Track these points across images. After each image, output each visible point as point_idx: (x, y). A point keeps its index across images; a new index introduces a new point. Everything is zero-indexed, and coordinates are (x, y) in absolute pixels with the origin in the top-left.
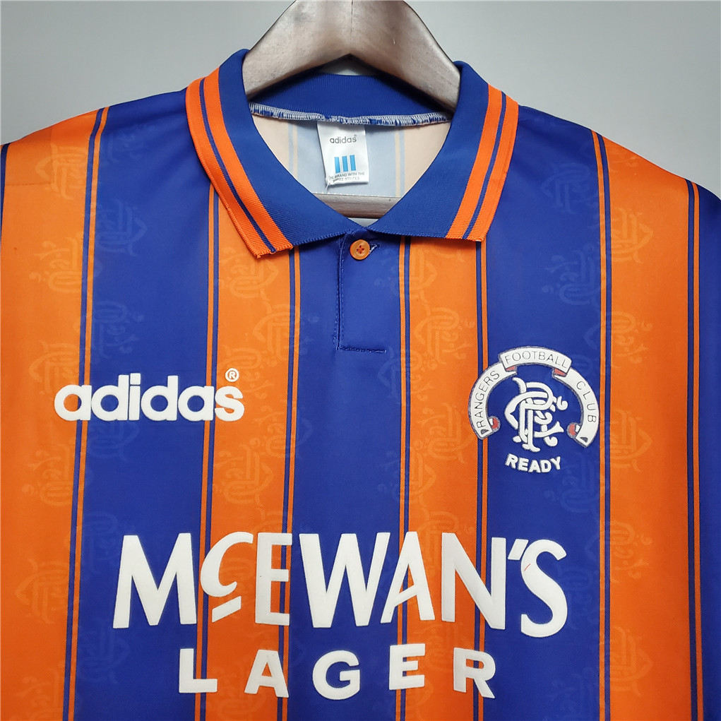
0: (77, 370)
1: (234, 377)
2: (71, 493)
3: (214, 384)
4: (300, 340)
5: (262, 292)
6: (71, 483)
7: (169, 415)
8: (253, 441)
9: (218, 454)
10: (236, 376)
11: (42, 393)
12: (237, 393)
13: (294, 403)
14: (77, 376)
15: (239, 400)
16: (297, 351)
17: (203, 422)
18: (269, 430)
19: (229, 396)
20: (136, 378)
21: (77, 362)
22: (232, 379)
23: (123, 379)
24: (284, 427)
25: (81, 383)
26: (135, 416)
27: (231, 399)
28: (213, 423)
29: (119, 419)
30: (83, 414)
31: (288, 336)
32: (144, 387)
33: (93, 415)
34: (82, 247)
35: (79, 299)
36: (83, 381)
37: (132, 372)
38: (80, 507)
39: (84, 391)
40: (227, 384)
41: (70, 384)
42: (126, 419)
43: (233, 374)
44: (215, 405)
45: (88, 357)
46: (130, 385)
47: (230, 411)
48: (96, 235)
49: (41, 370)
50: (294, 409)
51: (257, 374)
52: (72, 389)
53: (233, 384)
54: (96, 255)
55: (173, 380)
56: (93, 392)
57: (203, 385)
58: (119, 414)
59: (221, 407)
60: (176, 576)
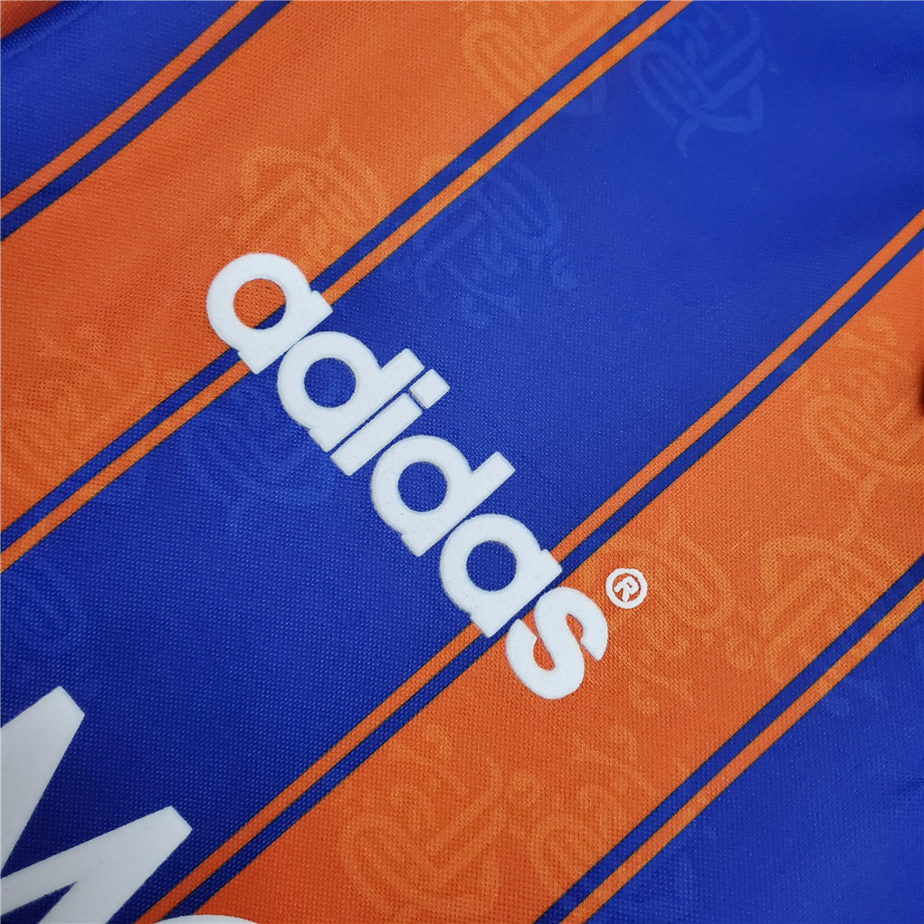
0: (339, 251)
1: (626, 596)
2: (55, 480)
3: (570, 566)
4: (852, 674)
5: (869, 485)
6: (79, 461)
7: (417, 530)
8: (521, 779)
9: (425, 725)
10: (632, 597)
11: (226, 221)
12: (597, 638)
13: (702, 799)
14: (327, 262)
15: (588, 658)
16: (822, 687)
17: (464, 619)
18: (583, 794)
19: (575, 626)
20: (433, 388)
21: (357, 234)
22: (619, 595)
23: (406, 363)
24: (624, 825)
25: (320, 283)
26: (349, 462)
27: (572, 639)
28: (483, 645)
29: (312, 434)
30: (256, 350)
31: (835, 631)
32: (429, 423)
33: (273, 370)
34: (600, 32)
35: (492, 120)
36: (327, 287)
37: (438, 371)
38: (43, 528)
39: (308, 306)
40: (596, 592)
41: (295, 261)
42: (327, 447)
43: (630, 587)
44: (526, 612)
45: (387, 248)
46: (406, 390)
47: (544, 658)
48: (651, 38)
49: (271, 176)
50: (688, 814)
51: (683, 643)
52: (289, 276)
53: (609, 610)
54: (609, 74)
55: (498, 469)
56: (321, 328)
57: (547, 542)
58: (323, 425)
59: (535, 631)
60: (66, 890)
